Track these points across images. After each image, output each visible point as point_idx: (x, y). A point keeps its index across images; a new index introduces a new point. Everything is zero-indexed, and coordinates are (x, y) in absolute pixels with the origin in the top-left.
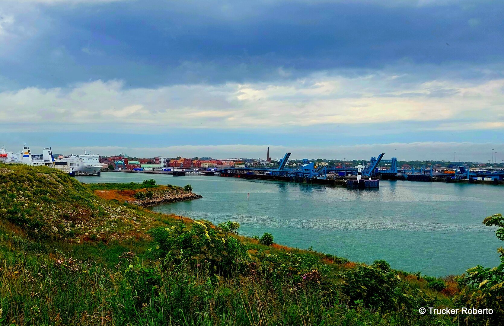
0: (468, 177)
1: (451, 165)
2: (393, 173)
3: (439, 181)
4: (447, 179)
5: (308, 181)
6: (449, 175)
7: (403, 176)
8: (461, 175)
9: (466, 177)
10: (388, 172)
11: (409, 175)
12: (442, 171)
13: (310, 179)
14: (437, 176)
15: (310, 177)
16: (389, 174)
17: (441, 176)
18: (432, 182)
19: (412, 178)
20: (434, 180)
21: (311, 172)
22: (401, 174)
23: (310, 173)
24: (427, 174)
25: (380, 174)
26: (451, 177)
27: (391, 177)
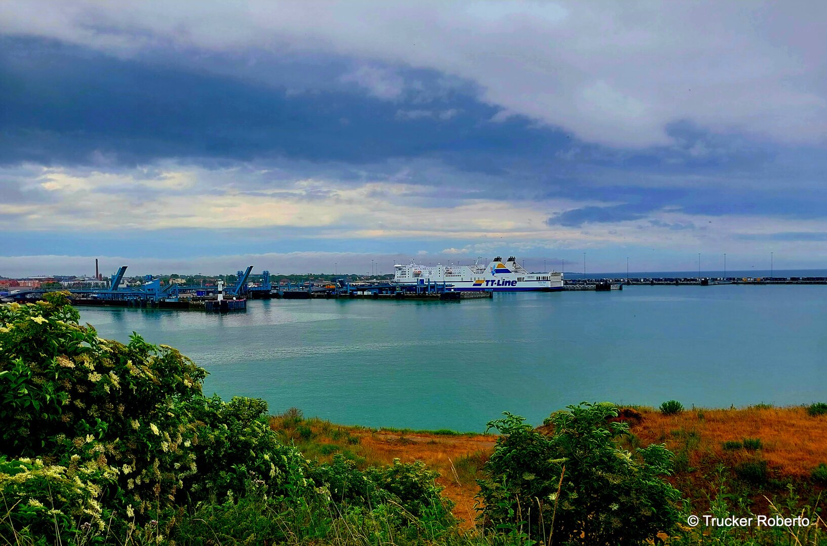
0: (349, 291)
1: (334, 279)
2: (265, 291)
3: (319, 297)
4: (328, 295)
5: (154, 305)
6: (329, 290)
7: (277, 293)
8: (341, 290)
9: (346, 292)
10: (259, 289)
11: (284, 292)
12: (324, 286)
13: (156, 302)
14: (317, 292)
15: (156, 299)
16: (260, 291)
17: (320, 292)
18: (311, 299)
19: (289, 296)
20: (313, 297)
21: (157, 293)
22: (275, 291)
23: (155, 294)
24: (306, 290)
25: (249, 292)
26: (331, 293)
27: (263, 295)
